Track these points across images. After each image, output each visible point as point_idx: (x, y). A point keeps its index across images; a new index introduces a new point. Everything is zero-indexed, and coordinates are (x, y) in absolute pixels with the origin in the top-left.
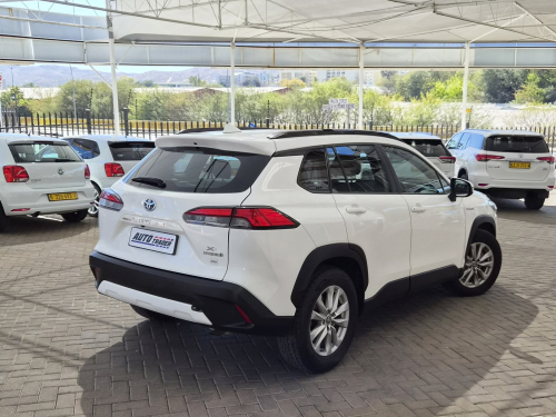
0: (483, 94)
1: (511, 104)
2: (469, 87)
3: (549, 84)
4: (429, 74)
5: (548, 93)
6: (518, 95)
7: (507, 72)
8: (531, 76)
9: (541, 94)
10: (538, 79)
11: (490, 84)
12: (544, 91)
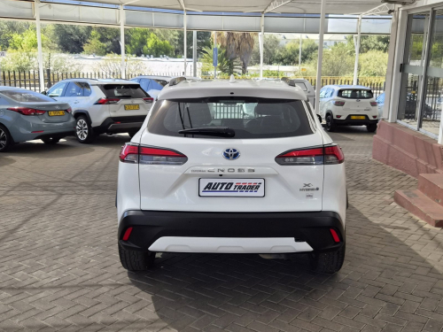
0: (57, 46)
1: (82, 55)
2: (43, 40)
3: (107, 40)
4: (6, 27)
5: (108, 47)
6: (85, 47)
7: (74, 28)
8: (93, 33)
9: (103, 47)
10: (99, 36)
11: (61, 38)
12: (105, 45)
